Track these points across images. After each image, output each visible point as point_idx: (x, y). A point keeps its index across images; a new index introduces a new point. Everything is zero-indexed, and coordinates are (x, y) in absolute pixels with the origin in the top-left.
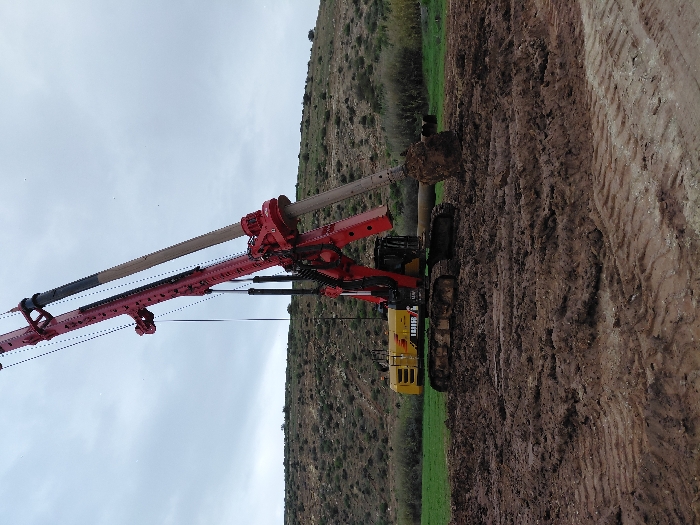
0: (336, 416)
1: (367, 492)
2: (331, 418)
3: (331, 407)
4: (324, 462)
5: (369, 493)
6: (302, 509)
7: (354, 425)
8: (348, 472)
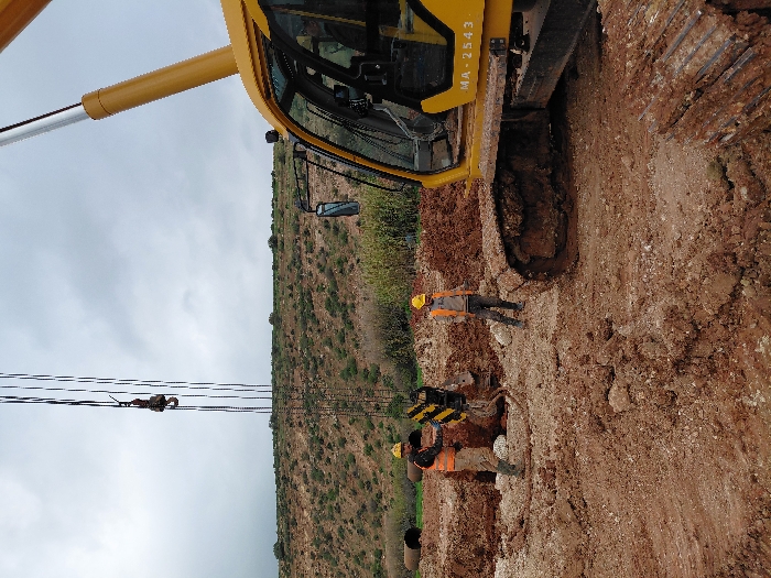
0: (327, 452)
1: (362, 532)
2: (321, 452)
3: (322, 441)
4: (315, 490)
5: (363, 534)
6: (295, 523)
7: (347, 466)
8: (342, 506)
